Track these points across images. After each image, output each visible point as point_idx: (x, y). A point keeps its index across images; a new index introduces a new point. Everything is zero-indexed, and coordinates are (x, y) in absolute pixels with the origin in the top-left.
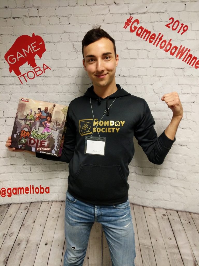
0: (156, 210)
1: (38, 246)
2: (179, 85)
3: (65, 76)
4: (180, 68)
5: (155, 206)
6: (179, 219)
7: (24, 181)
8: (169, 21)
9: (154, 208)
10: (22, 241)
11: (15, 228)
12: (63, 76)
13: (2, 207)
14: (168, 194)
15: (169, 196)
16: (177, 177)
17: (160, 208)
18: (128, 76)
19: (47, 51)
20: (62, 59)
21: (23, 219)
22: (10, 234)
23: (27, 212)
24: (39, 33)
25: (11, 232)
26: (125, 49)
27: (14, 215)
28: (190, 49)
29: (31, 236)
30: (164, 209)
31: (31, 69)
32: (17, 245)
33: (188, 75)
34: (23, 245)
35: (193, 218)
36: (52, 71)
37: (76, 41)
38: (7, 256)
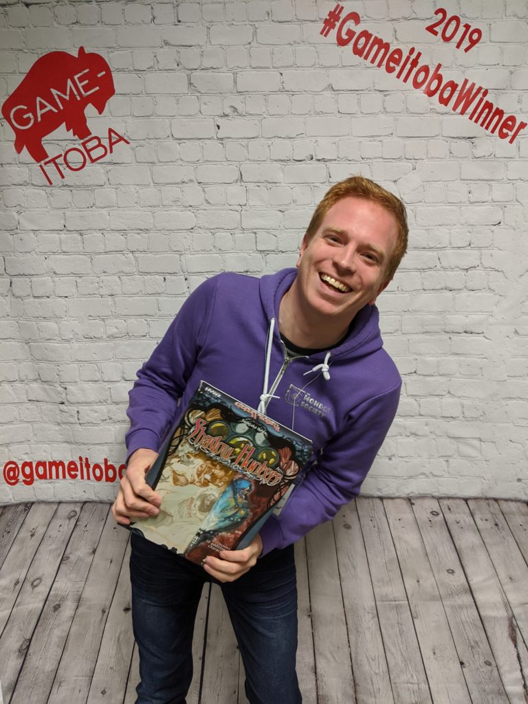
0: (414, 504)
1: (106, 613)
2: (461, 180)
3: (168, 162)
4: (464, 138)
5: (411, 495)
6: (472, 518)
7: (65, 445)
8: (434, 18)
9: (410, 500)
10: (63, 599)
11: (47, 565)
12: (161, 160)
13: (9, 510)
14: (442, 460)
15: (444, 463)
16: (463, 413)
17: (423, 497)
18: (335, 160)
19: (117, 94)
20: (159, 116)
21: (66, 543)
22: (32, 579)
23: (76, 524)
24: (97, 48)
25: (35, 577)
26: (325, 89)
27: (41, 531)
28: (487, 88)
29: (88, 589)
30: (433, 497)
31: (75, 142)
32: (52, 609)
33: (482, 154)
34: (68, 610)
35: (504, 511)
36: (133, 149)
37: (195, 68)
38: (28, 636)
